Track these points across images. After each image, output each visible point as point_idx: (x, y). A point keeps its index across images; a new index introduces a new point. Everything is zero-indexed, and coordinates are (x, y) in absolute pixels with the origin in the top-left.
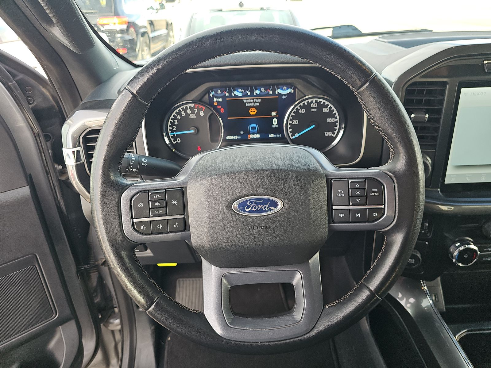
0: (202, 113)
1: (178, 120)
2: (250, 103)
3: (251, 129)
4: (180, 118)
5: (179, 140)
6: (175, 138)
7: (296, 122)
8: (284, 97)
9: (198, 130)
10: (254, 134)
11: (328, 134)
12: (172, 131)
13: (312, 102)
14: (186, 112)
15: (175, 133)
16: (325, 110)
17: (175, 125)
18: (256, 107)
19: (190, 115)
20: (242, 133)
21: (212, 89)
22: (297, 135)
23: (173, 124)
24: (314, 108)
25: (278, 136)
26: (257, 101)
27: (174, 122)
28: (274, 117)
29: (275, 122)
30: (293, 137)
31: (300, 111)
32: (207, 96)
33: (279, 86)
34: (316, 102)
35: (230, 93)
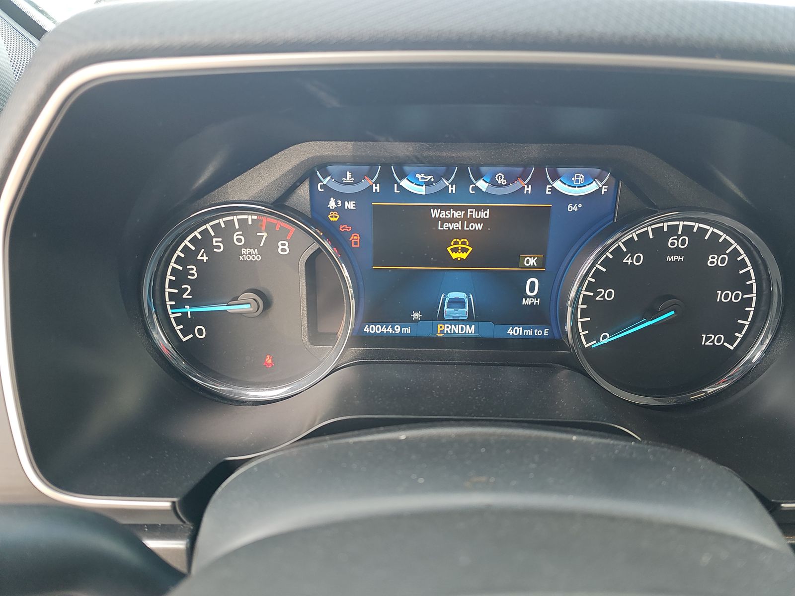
0: (283, 247)
1: (198, 264)
2: (452, 220)
3: (448, 307)
4: (205, 258)
5: (201, 332)
6: (188, 323)
7: (607, 294)
8: (571, 208)
9: (266, 301)
10: (455, 321)
11: (711, 340)
12: (179, 301)
13: (673, 230)
14: (227, 241)
15: (188, 309)
16: (713, 260)
17: (190, 282)
18: (471, 236)
19: (243, 251)
20: (416, 315)
21: (322, 166)
22: (605, 339)
23: (181, 278)
24: (677, 251)
25: (538, 333)
26: (475, 215)
27: (186, 272)
28: (531, 272)
29: (532, 288)
30: (593, 344)
31: (628, 260)
32: (304, 191)
33: (561, 170)
34: (687, 230)
35: (387, 180)
